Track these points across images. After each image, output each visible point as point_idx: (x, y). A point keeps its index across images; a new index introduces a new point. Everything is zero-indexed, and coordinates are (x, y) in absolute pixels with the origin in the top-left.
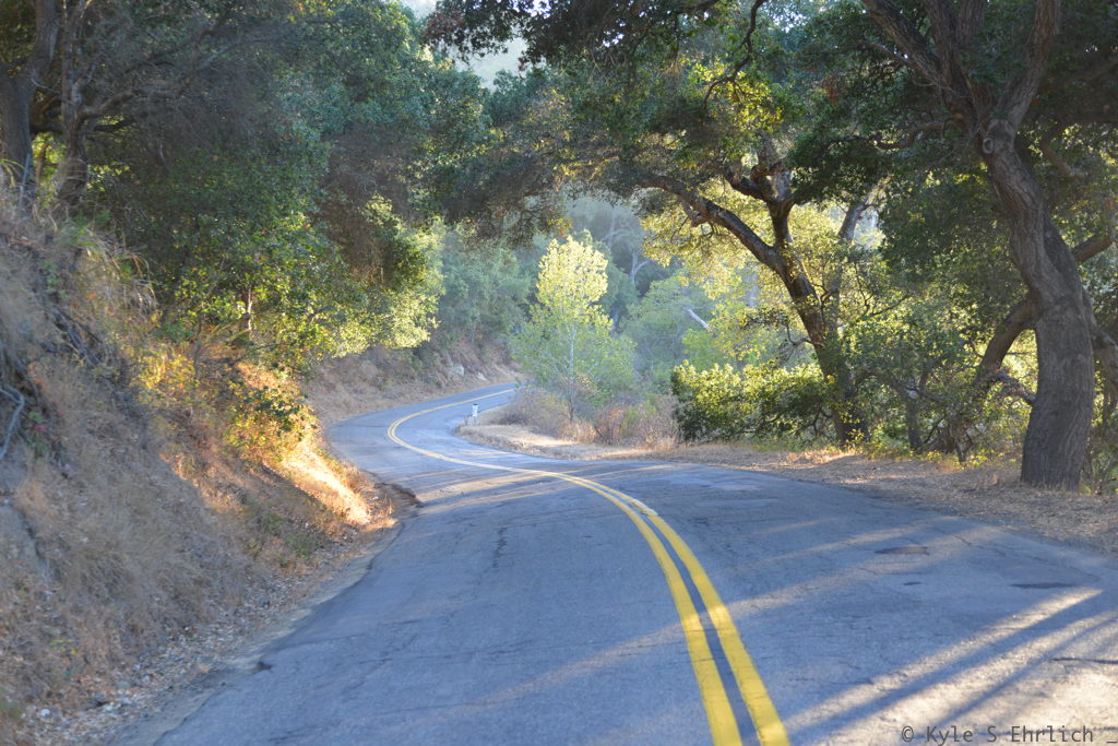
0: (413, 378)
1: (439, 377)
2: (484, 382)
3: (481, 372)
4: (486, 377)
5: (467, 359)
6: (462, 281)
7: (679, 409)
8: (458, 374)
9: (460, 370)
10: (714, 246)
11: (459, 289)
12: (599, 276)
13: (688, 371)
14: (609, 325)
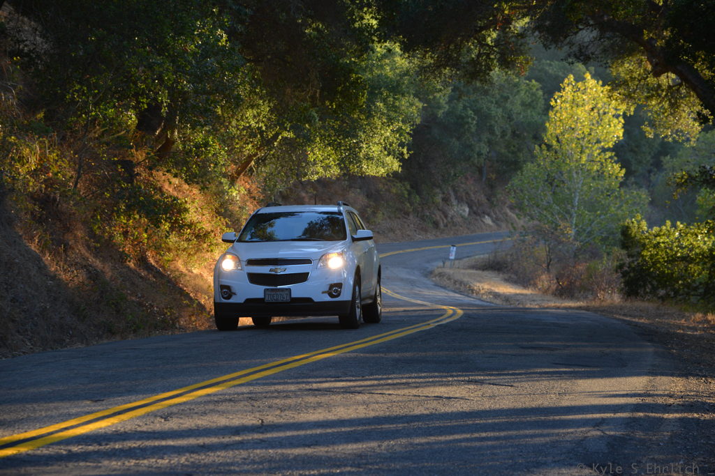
0: (407, 214)
1: (438, 216)
2: (490, 226)
3: (489, 215)
4: (493, 221)
5: (473, 199)
6: (471, 112)
7: (624, 264)
8: (461, 215)
9: (464, 211)
10: (682, 98)
11: (466, 120)
12: (616, 121)
13: (640, 226)
14: (620, 175)
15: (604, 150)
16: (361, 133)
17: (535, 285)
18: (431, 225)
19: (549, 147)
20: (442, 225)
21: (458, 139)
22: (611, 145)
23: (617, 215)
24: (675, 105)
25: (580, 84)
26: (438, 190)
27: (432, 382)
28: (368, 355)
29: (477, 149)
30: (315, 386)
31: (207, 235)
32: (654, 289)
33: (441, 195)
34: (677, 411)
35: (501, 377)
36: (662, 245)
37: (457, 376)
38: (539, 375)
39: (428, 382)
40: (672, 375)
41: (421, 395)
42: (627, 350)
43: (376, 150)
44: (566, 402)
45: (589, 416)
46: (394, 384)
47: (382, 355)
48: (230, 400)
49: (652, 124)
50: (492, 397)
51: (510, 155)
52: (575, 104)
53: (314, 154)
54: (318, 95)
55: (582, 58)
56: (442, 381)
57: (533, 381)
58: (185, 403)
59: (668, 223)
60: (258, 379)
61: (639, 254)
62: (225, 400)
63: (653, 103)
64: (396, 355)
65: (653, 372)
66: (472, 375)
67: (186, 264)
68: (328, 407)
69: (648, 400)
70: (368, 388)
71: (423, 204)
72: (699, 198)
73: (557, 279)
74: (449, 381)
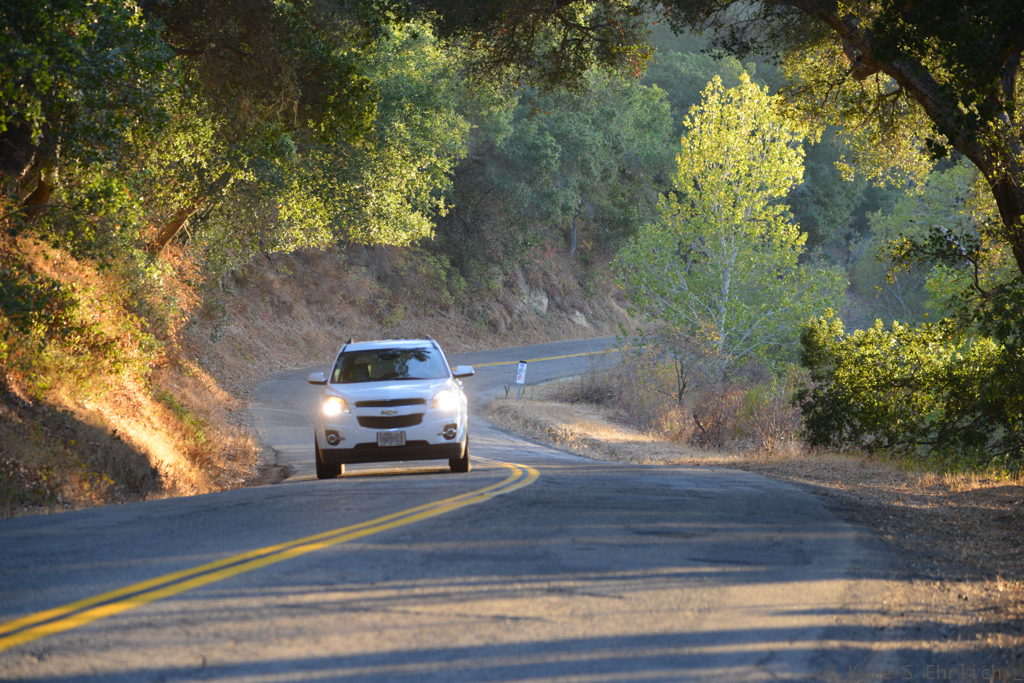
0: (446, 308)
1: (497, 312)
2: (584, 329)
3: (581, 310)
4: (589, 321)
5: (556, 283)
6: (551, 138)
7: (806, 391)
8: (535, 310)
9: (541, 303)
10: (901, 114)
11: (542, 151)
12: (792, 152)
13: (832, 328)
14: (799, 243)
15: (773, 202)
16: (367, 174)
17: (658, 427)
18: (485, 328)
19: (681, 196)
20: (503, 327)
21: (530, 183)
22: (783, 192)
23: (794, 309)
24: (888, 127)
25: (732, 92)
26: (496, 269)
27: (489, 592)
28: (380, 547)
29: (562, 201)
30: (292, 599)
31: (109, 344)
32: (856, 434)
33: (501, 278)
34: (894, 638)
35: (603, 583)
36: (870, 360)
37: (530, 581)
38: (664, 579)
39: (482, 592)
40: (886, 577)
41: (469, 612)
42: (811, 536)
43: (392, 201)
44: (710, 624)
45: (750, 647)
46: (424, 596)
47: (405, 547)
48: (150, 625)
49: (853, 160)
50: (588, 616)
51: (616, 210)
52: (724, 124)
53: (289, 209)
54: (295, 109)
55: (735, 48)
56: (504, 591)
57: (656, 588)
58: (73, 631)
59: (879, 323)
60: (197, 589)
61: (831, 374)
62: (141, 625)
63: (854, 123)
64: (428, 547)
65: (854, 574)
66: (554, 580)
67: (73, 394)
68: (315, 635)
69: (847, 620)
70: (381, 603)
71: (472, 292)
72: (931, 281)
73: (695, 417)
74: (516, 590)
